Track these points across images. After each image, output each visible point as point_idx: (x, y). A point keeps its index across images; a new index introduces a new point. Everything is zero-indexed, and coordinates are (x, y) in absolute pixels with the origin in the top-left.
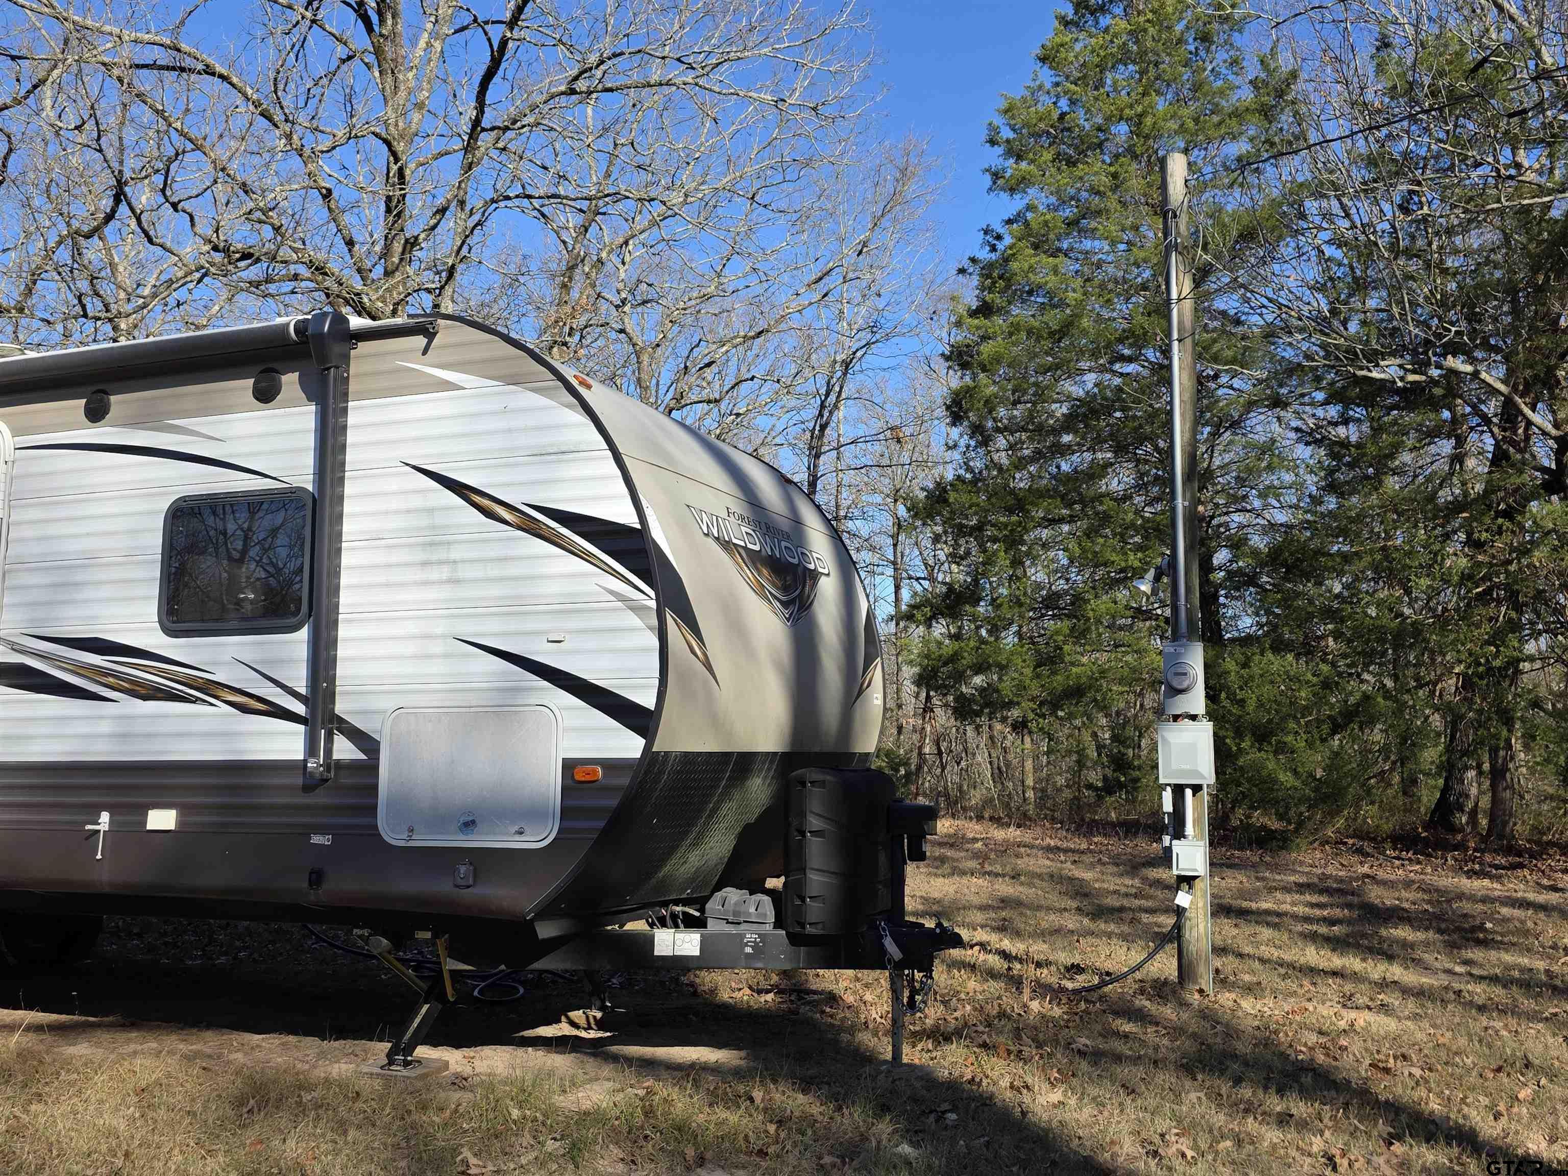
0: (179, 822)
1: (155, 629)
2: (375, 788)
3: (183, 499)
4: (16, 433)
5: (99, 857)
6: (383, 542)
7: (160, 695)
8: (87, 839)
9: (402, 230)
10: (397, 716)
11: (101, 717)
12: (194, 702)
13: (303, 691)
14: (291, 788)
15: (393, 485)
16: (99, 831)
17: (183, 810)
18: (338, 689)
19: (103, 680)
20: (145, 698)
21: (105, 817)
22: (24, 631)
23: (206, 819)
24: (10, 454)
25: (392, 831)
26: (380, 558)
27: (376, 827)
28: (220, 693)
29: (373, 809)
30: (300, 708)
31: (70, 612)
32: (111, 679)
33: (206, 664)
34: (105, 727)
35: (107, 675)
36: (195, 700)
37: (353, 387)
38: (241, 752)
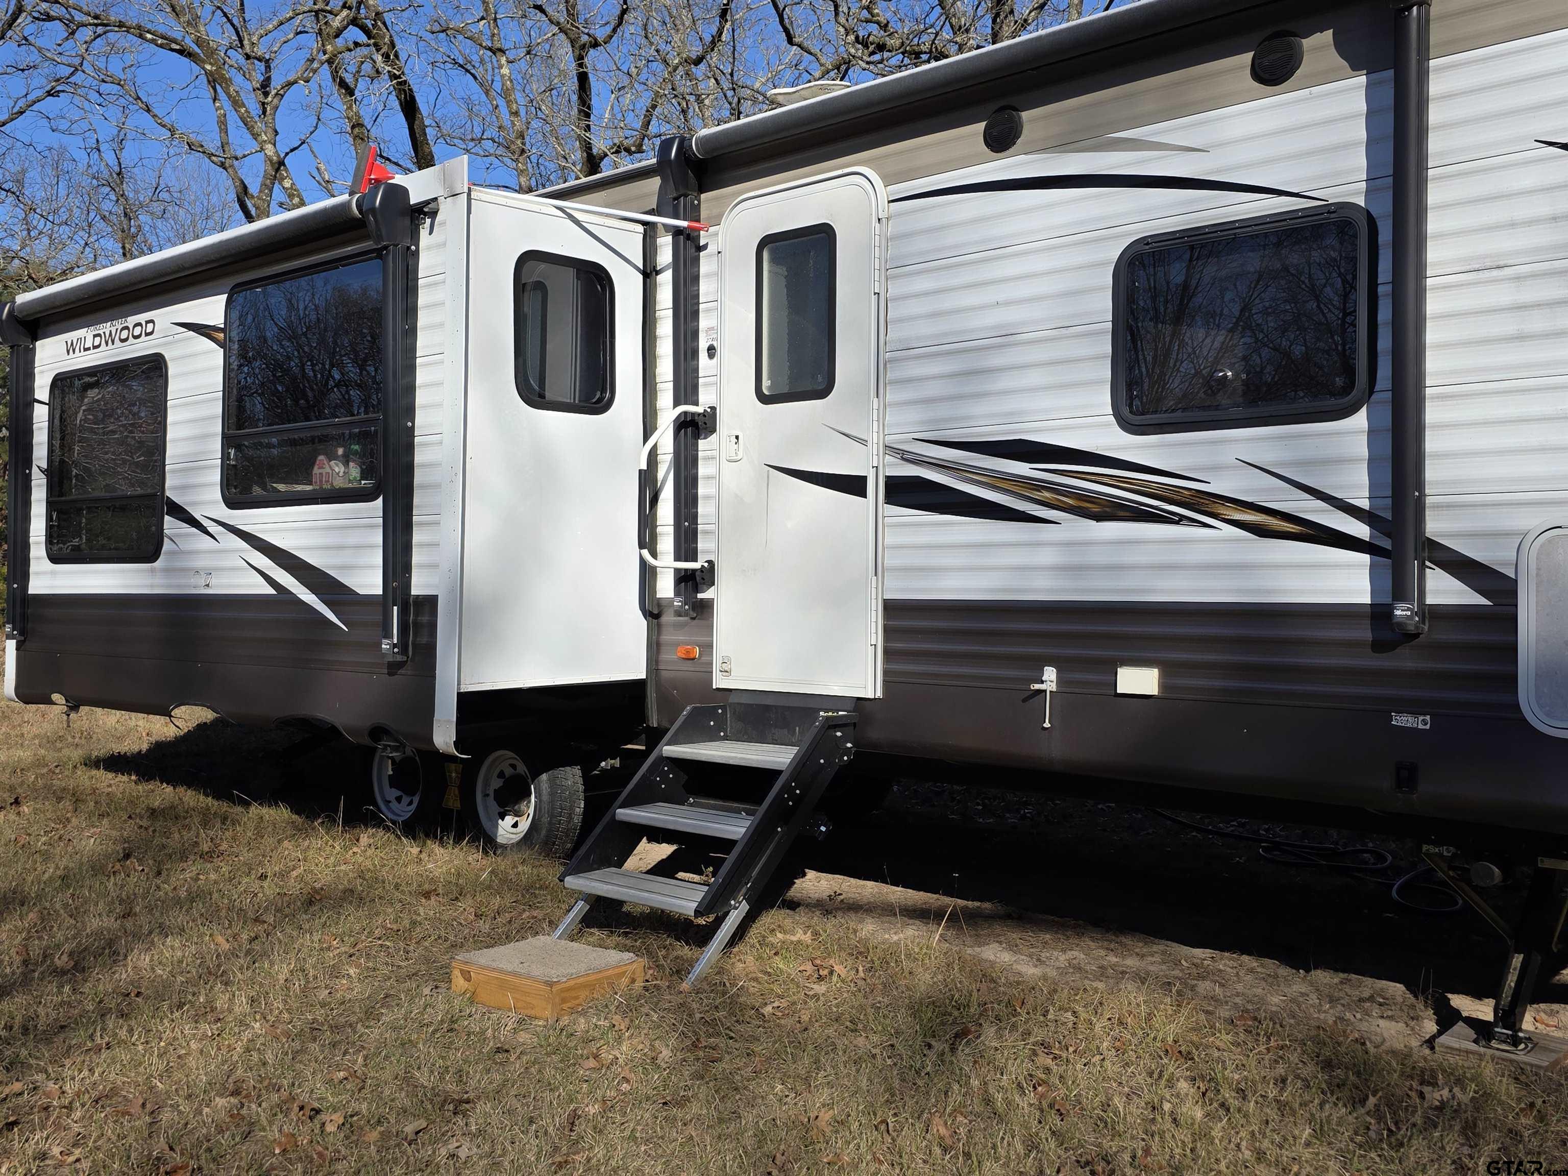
0: (1163, 686)
1: (1108, 425)
2: (1513, 648)
3: (1143, 241)
4: (889, 180)
5: (1047, 725)
6: (1507, 272)
7: (1122, 514)
8: (1024, 700)
9: (1012, 12)
10: (1550, 541)
11: (1039, 544)
12: (1177, 523)
13: (1365, 504)
14: (1351, 645)
15: (1528, 179)
16: (1045, 691)
17: (1168, 670)
18: (1429, 500)
19: (1036, 495)
20: (1099, 518)
21: (1050, 674)
22: (917, 436)
23: (1218, 683)
24: (884, 209)
25: (1548, 715)
26: (1504, 295)
27: (1517, 706)
28: (1222, 510)
29: (1513, 679)
30: (1361, 530)
31: (980, 409)
32: (1047, 494)
33: (1190, 469)
34: (1047, 557)
35: (1039, 488)
36: (1179, 520)
37: (1436, 35)
38: (1268, 592)
